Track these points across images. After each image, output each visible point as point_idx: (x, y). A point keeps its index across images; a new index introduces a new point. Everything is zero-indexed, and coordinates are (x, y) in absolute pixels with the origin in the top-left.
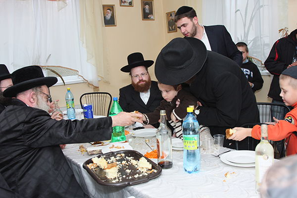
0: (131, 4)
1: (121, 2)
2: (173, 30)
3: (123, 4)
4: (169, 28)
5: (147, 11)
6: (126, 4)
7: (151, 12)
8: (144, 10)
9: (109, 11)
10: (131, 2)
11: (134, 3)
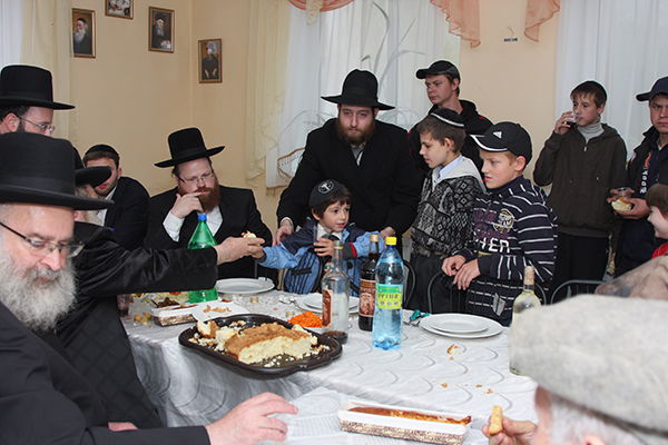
0: (127, 12)
1: (109, 5)
2: (211, 77)
3: (111, 11)
4: (203, 72)
5: (160, 32)
6: (118, 12)
7: (168, 36)
8: (153, 29)
9: (81, 22)
10: (129, 9)
11: (135, 13)
